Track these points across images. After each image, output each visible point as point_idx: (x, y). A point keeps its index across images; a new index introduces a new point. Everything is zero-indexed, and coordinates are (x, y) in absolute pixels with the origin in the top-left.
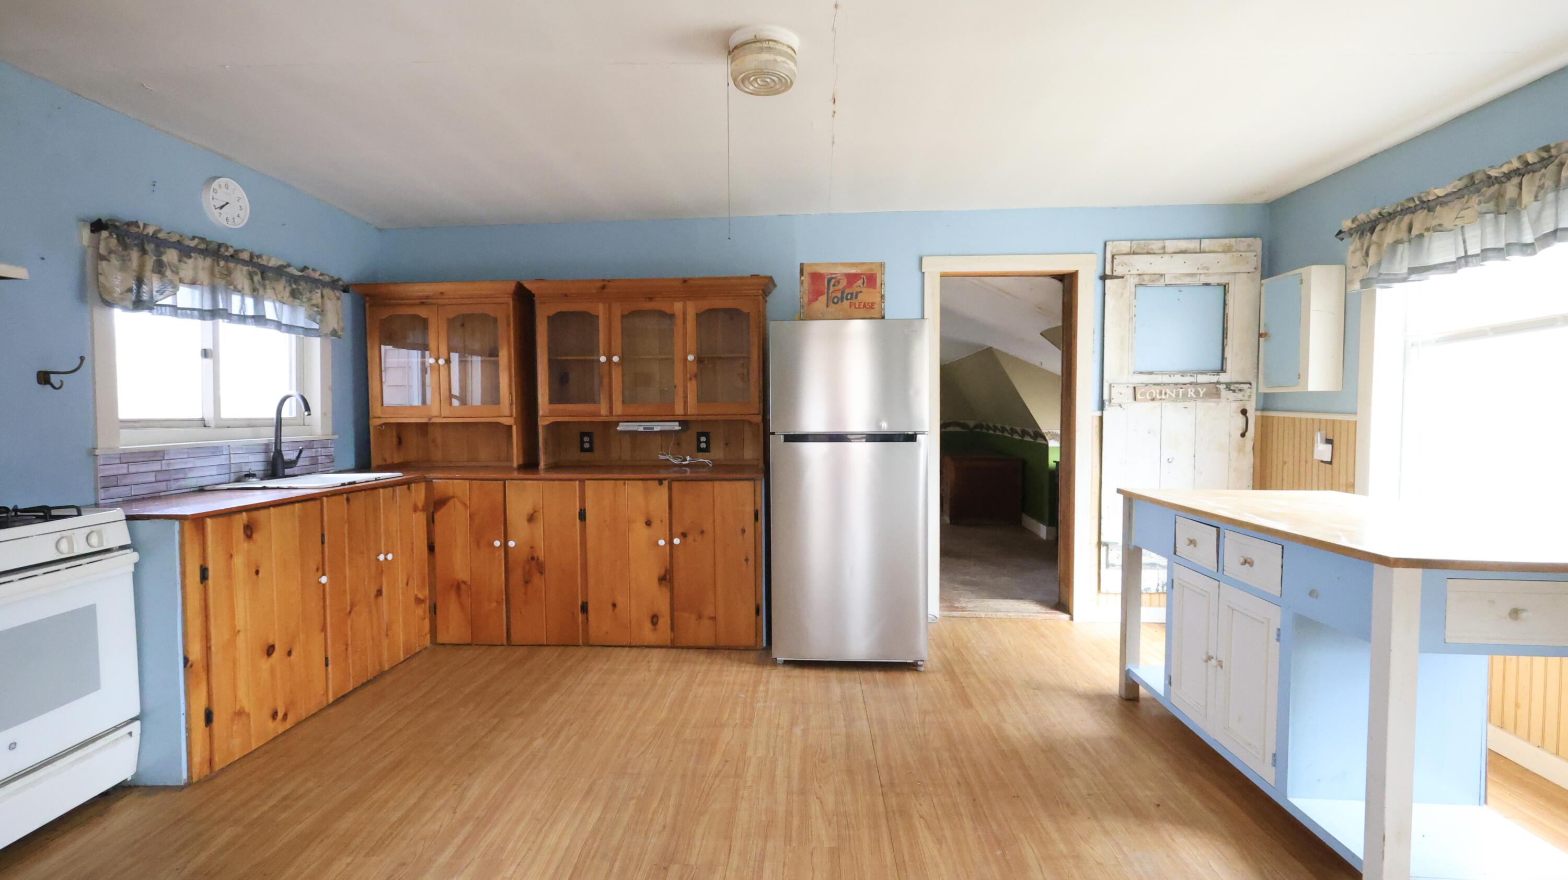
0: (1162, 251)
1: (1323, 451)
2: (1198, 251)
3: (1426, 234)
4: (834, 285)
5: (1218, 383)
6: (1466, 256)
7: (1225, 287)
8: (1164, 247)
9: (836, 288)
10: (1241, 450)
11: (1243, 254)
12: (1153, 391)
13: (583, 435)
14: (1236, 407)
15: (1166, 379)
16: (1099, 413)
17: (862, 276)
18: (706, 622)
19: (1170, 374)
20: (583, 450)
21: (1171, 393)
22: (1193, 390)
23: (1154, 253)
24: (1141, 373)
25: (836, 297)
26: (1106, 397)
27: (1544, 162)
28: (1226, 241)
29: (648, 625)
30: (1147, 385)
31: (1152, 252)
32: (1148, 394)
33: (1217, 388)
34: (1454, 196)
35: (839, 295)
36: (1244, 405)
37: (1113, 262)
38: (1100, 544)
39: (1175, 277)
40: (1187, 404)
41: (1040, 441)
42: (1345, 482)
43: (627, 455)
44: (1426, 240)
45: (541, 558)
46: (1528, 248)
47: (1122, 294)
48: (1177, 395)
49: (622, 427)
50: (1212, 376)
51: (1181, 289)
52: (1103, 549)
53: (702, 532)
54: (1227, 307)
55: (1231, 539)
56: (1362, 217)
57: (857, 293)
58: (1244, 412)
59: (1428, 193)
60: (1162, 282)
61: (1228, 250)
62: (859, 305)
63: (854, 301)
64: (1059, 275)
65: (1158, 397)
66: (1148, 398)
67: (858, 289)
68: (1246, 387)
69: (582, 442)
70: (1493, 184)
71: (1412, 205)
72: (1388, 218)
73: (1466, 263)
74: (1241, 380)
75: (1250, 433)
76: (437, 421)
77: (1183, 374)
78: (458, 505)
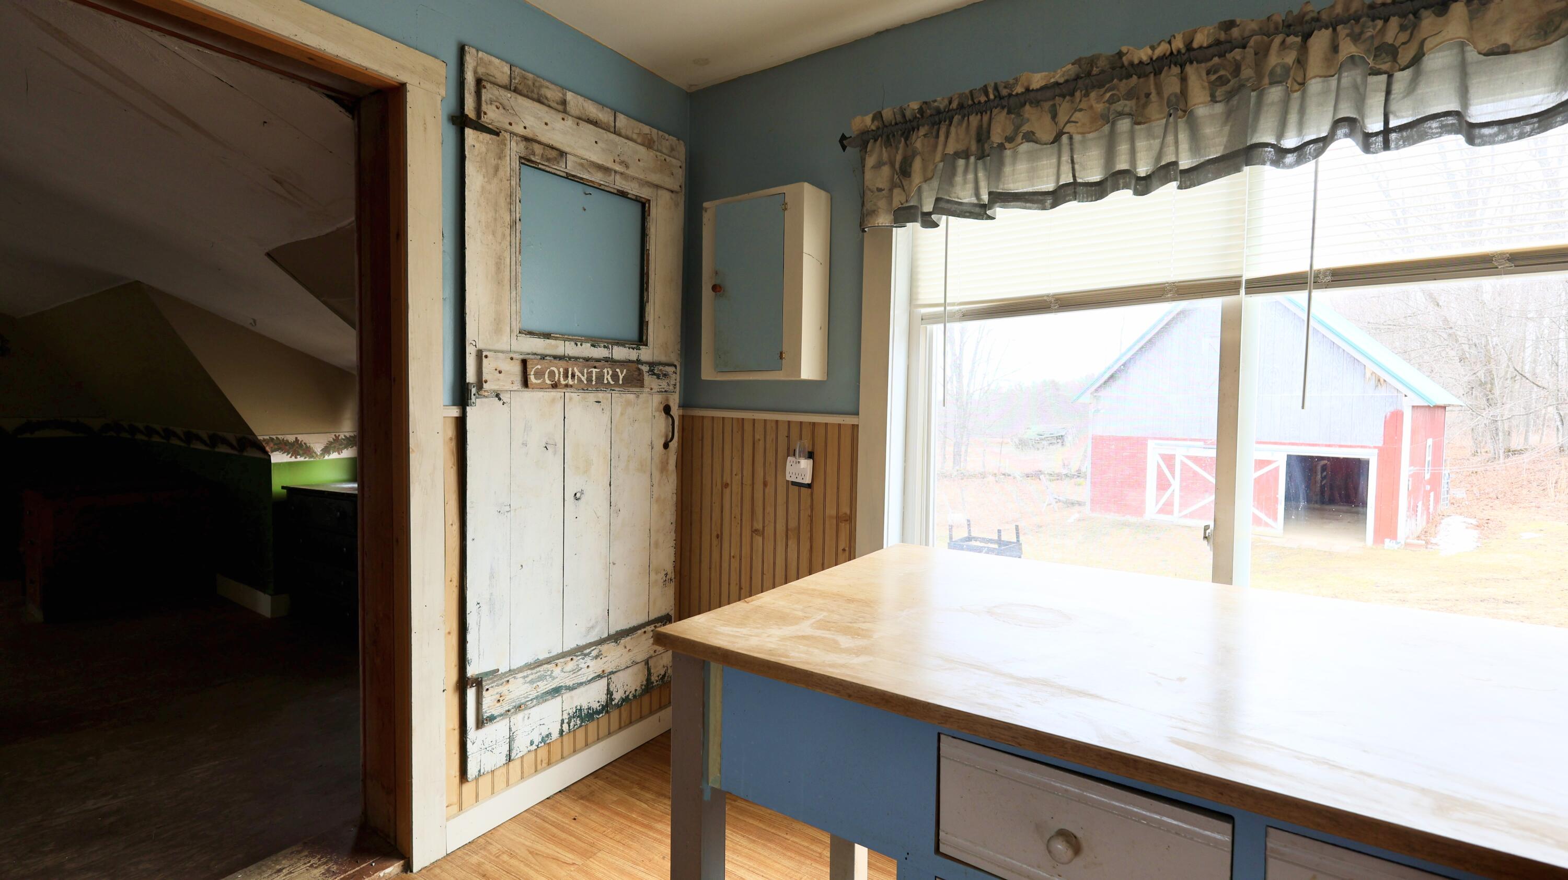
1: (800, 469)
2: (613, 129)
3: (1007, 145)
5: (638, 361)
6: (1075, 184)
7: (644, 206)
10: (663, 469)
11: (667, 158)
12: (552, 368)
14: (657, 399)
15: (570, 349)
16: (455, 412)
19: (577, 339)
21: (580, 375)
22: (610, 372)
23: (549, 106)
24: (531, 333)
26: (471, 377)
27: (1225, 45)
28: (645, 130)
30: (543, 357)
31: (545, 101)
32: (546, 376)
33: (639, 369)
34: (1056, 91)
36: (666, 399)
37: (477, 93)
38: (463, 683)
39: (582, 165)
40: (600, 396)
41: (252, 453)
44: (1007, 155)
47: (497, 169)
48: (589, 380)
50: (631, 350)
51: (589, 190)
52: (471, 693)
54: (647, 239)
58: (667, 409)
60: (560, 169)
61: (649, 144)
65: (563, 382)
66: (548, 382)
68: (670, 370)
70: (1129, 76)
71: (983, 100)
72: (937, 118)
73: (1075, 193)
74: (663, 359)
75: (674, 445)
77: (594, 342)
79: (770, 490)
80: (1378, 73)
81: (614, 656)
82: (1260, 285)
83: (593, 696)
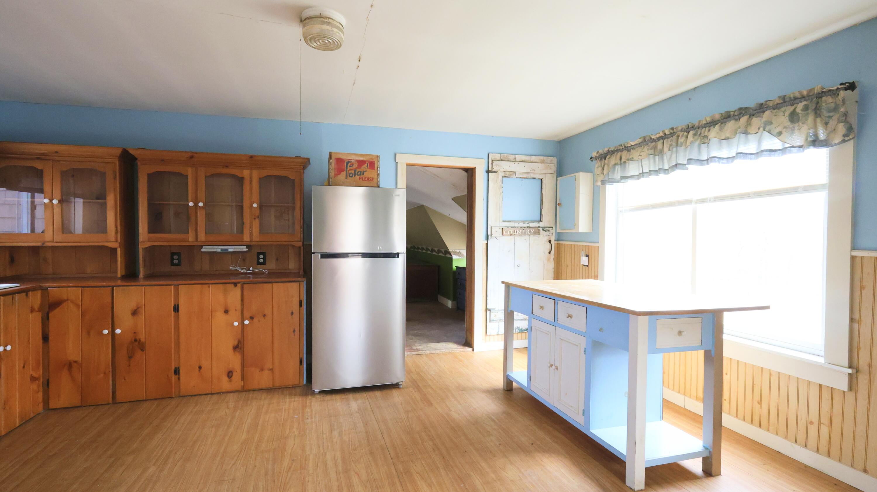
0: (514, 160)
1: (584, 260)
2: (530, 161)
3: (627, 161)
4: (350, 166)
5: (539, 227)
6: (643, 173)
7: (541, 180)
8: (515, 159)
9: (352, 168)
10: (549, 260)
11: (549, 164)
12: (510, 230)
13: (173, 254)
14: (546, 239)
15: (516, 225)
16: (486, 242)
17: (367, 162)
18: (266, 372)
19: (518, 222)
20: (173, 264)
21: (518, 232)
22: (529, 231)
23: (511, 161)
24: (505, 221)
25: (352, 173)
26: (489, 233)
27: (672, 134)
28: (542, 158)
29: (225, 379)
30: (508, 227)
31: (510, 160)
32: (509, 232)
33: (539, 229)
34: (638, 146)
35: (353, 172)
36: (550, 238)
37: (492, 164)
38: (486, 310)
39: (520, 174)
40: (526, 237)
42: (594, 275)
43: (206, 266)
44: (627, 164)
45: (143, 340)
46: (666, 171)
47: (497, 180)
48: (522, 233)
49: (204, 249)
50: (537, 224)
51: (523, 180)
52: (488, 312)
53: (264, 316)
54: (542, 190)
55: (561, 306)
56: (601, 152)
57: (364, 172)
58: (550, 241)
59: (628, 143)
60: (514, 176)
61: (542, 162)
62: (365, 179)
63: (362, 176)
64: (466, 169)
65: (513, 234)
66: (509, 234)
67: (364, 170)
68: (550, 229)
69: (172, 259)
70: (653, 142)
71: (621, 148)
72: (612, 153)
73: (643, 176)
74: (549, 226)
75: (553, 252)
76: (50, 244)
77: (524, 222)
78: (71, 306)
79: (578, 267)
82: (699, 201)
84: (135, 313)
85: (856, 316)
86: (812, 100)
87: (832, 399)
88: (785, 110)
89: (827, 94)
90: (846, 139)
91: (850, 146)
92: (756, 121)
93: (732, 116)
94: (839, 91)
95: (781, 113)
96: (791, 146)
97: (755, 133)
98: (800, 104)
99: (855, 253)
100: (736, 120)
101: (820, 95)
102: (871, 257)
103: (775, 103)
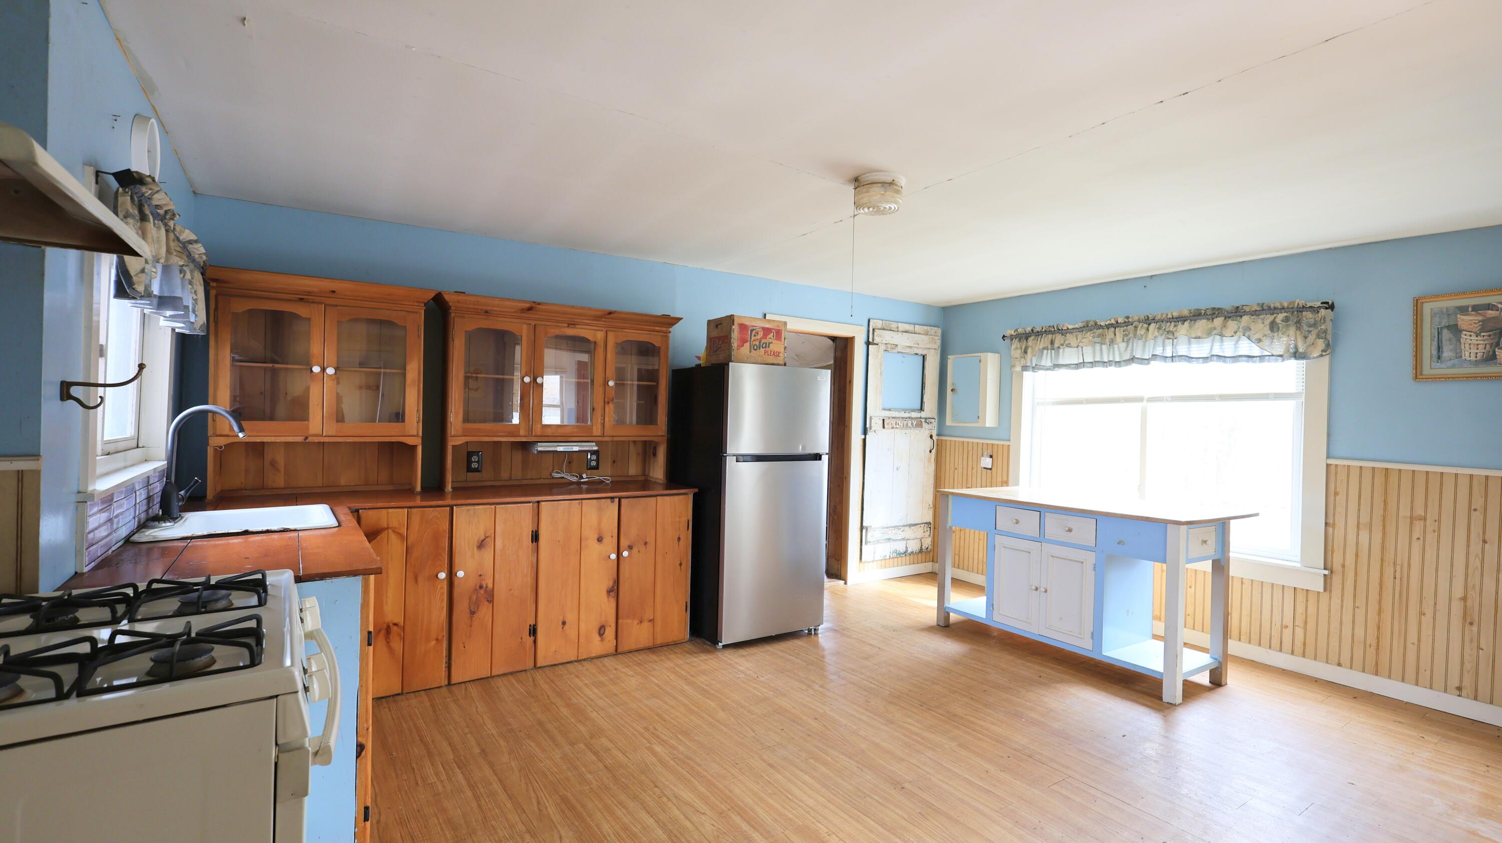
0: (896, 330)
1: (987, 462)
2: (914, 332)
3: (1061, 347)
4: (755, 336)
5: (921, 418)
7: (924, 357)
8: (898, 327)
9: (756, 338)
10: (929, 461)
11: (934, 337)
12: (891, 422)
13: (469, 453)
14: (927, 434)
15: (897, 414)
16: (863, 437)
17: (773, 331)
18: (646, 625)
19: (901, 411)
20: (470, 470)
21: (900, 424)
22: (909, 422)
23: (893, 331)
24: (887, 410)
25: (756, 345)
26: (868, 426)
27: (1127, 323)
28: (926, 328)
29: (597, 638)
30: (889, 418)
31: (892, 329)
32: (890, 424)
33: (921, 421)
34: (1077, 330)
35: (758, 343)
36: (931, 432)
37: (873, 333)
38: (862, 529)
39: (903, 348)
40: (907, 431)
42: (1001, 480)
43: (517, 474)
44: (1061, 350)
45: (490, 586)
46: (1118, 364)
47: (877, 356)
48: (903, 426)
49: (541, 447)
50: (918, 413)
51: (905, 356)
52: (864, 531)
53: (646, 543)
54: (925, 369)
56: (1020, 330)
57: (769, 343)
58: (931, 437)
59: (1063, 326)
60: (896, 351)
61: (926, 334)
62: (771, 353)
63: (767, 349)
64: (831, 337)
65: (895, 427)
66: (891, 426)
67: (771, 341)
68: (933, 421)
69: (469, 462)
70: (1100, 329)
71: (1053, 330)
72: (1037, 334)
73: (1084, 366)
74: (930, 416)
75: (934, 451)
76: (316, 440)
77: (905, 411)
78: (393, 537)
79: (974, 471)
80: (1170, 339)
81: (909, 533)
82: (1152, 400)
83: (901, 547)
84: (481, 545)
85: (1331, 521)
86: (1293, 312)
87: (1307, 601)
88: (1264, 318)
89: (1307, 309)
90: (1324, 354)
91: (1326, 360)
92: (1232, 324)
93: (1203, 314)
94: (1320, 309)
95: (1260, 321)
96: (1271, 354)
97: (1231, 335)
98: (1280, 315)
99: (1330, 461)
100: (1208, 319)
101: (1301, 310)
102: (1344, 465)
103: (1253, 309)
